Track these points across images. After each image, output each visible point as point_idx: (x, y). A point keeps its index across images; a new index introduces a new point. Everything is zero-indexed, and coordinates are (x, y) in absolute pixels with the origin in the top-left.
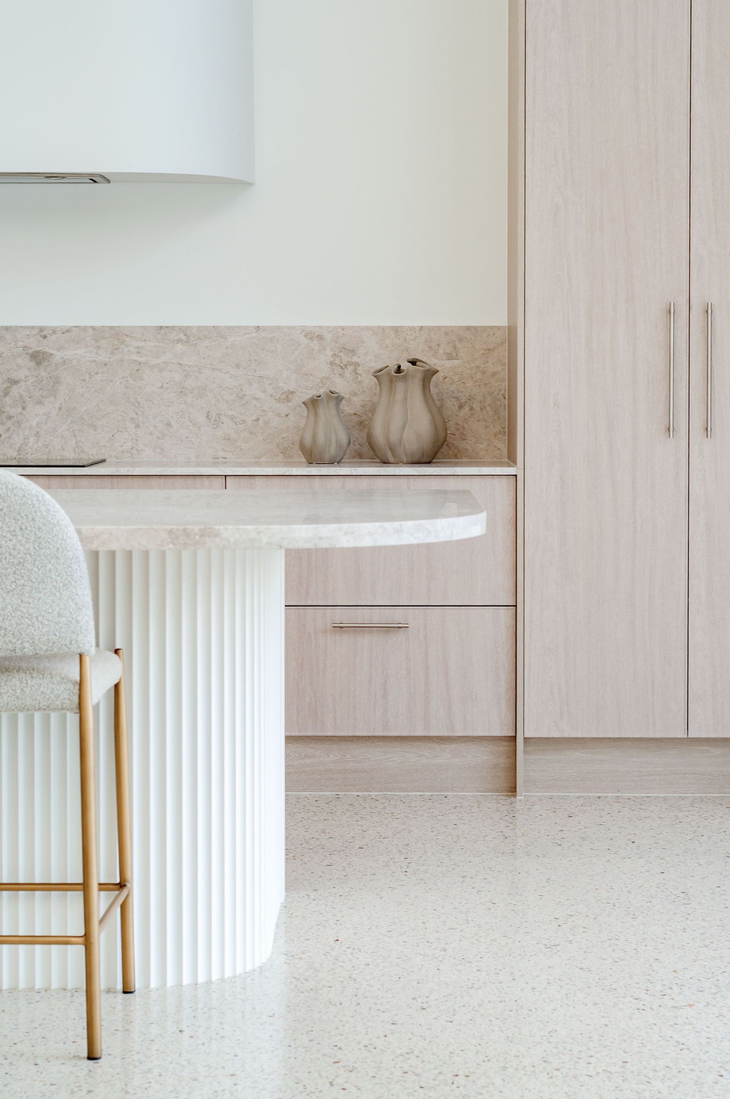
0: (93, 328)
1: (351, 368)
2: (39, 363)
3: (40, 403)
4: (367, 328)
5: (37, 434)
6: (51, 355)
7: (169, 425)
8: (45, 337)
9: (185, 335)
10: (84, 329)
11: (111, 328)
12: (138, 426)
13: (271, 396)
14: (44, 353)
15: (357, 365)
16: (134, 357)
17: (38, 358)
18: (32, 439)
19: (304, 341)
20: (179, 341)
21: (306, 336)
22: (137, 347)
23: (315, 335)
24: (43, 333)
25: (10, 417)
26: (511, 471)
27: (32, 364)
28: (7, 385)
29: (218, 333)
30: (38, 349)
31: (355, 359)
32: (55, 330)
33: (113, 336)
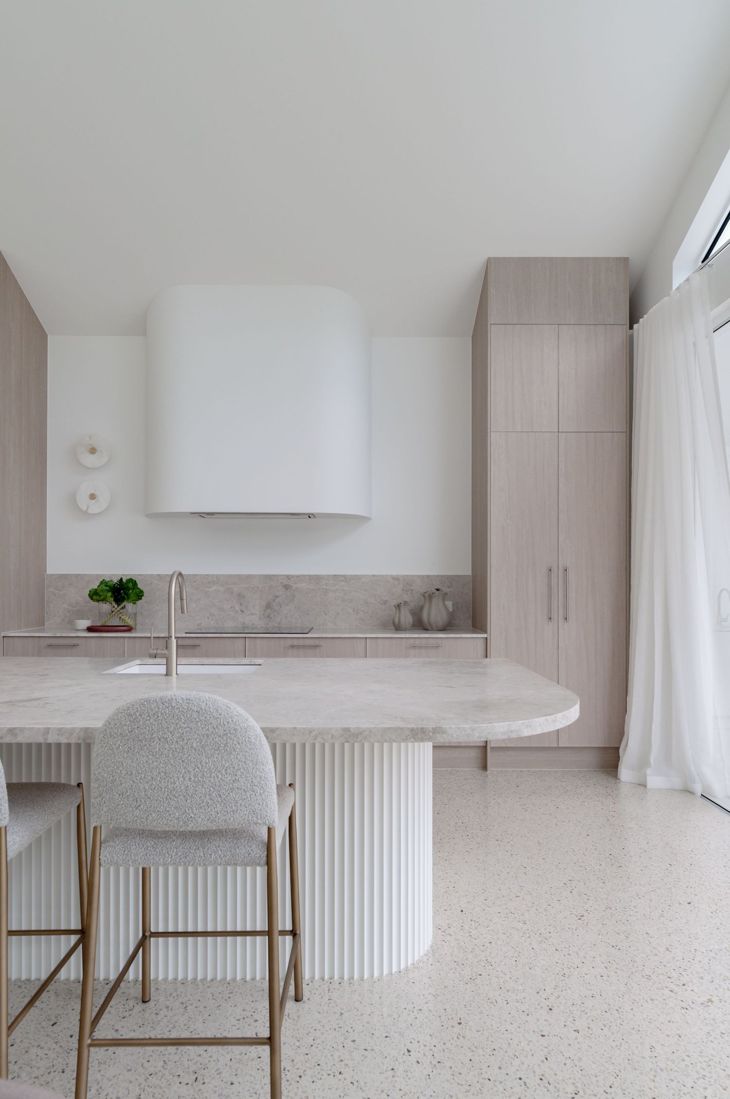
0: (308, 575)
1: (411, 591)
2: (287, 589)
3: (287, 605)
4: (417, 576)
5: (286, 617)
6: (292, 586)
7: (338, 614)
8: (289, 579)
9: (345, 578)
10: (305, 576)
11: (316, 575)
12: (326, 614)
13: (379, 602)
14: (289, 585)
16: (324, 587)
17: (287, 587)
18: (284, 619)
19: (392, 580)
20: (342, 580)
21: (392, 578)
22: (326, 583)
23: (396, 578)
25: (275, 611)
26: (485, 636)
27: (284, 589)
28: (274, 598)
29: (357, 578)
30: (287, 583)
31: (412, 588)
32: (293, 576)
33: (317, 579)
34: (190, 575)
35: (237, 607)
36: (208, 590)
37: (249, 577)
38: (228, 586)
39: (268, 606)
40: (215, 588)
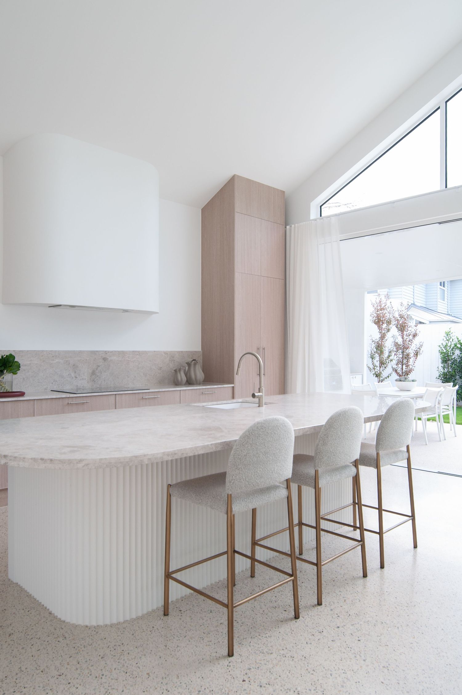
0: (118, 351)
1: (173, 361)
2: (105, 361)
3: (105, 372)
4: (176, 351)
5: (104, 381)
6: (108, 358)
7: (135, 377)
8: (106, 354)
9: (139, 353)
10: (116, 351)
11: (122, 351)
12: (128, 377)
13: (157, 368)
14: (106, 358)
15: (174, 360)
16: (127, 359)
17: (105, 359)
18: (103, 382)
19: (164, 354)
20: (138, 354)
21: (164, 353)
22: (128, 356)
23: (166, 353)
24: (106, 352)
25: (98, 376)
27: (103, 361)
28: (97, 367)
29: (145, 353)
30: (105, 357)
32: (109, 352)
33: (123, 353)
34: (39, 351)
35: (73, 375)
36: (51, 362)
37: (80, 352)
38: (66, 359)
39: (93, 373)
40: (57, 360)
